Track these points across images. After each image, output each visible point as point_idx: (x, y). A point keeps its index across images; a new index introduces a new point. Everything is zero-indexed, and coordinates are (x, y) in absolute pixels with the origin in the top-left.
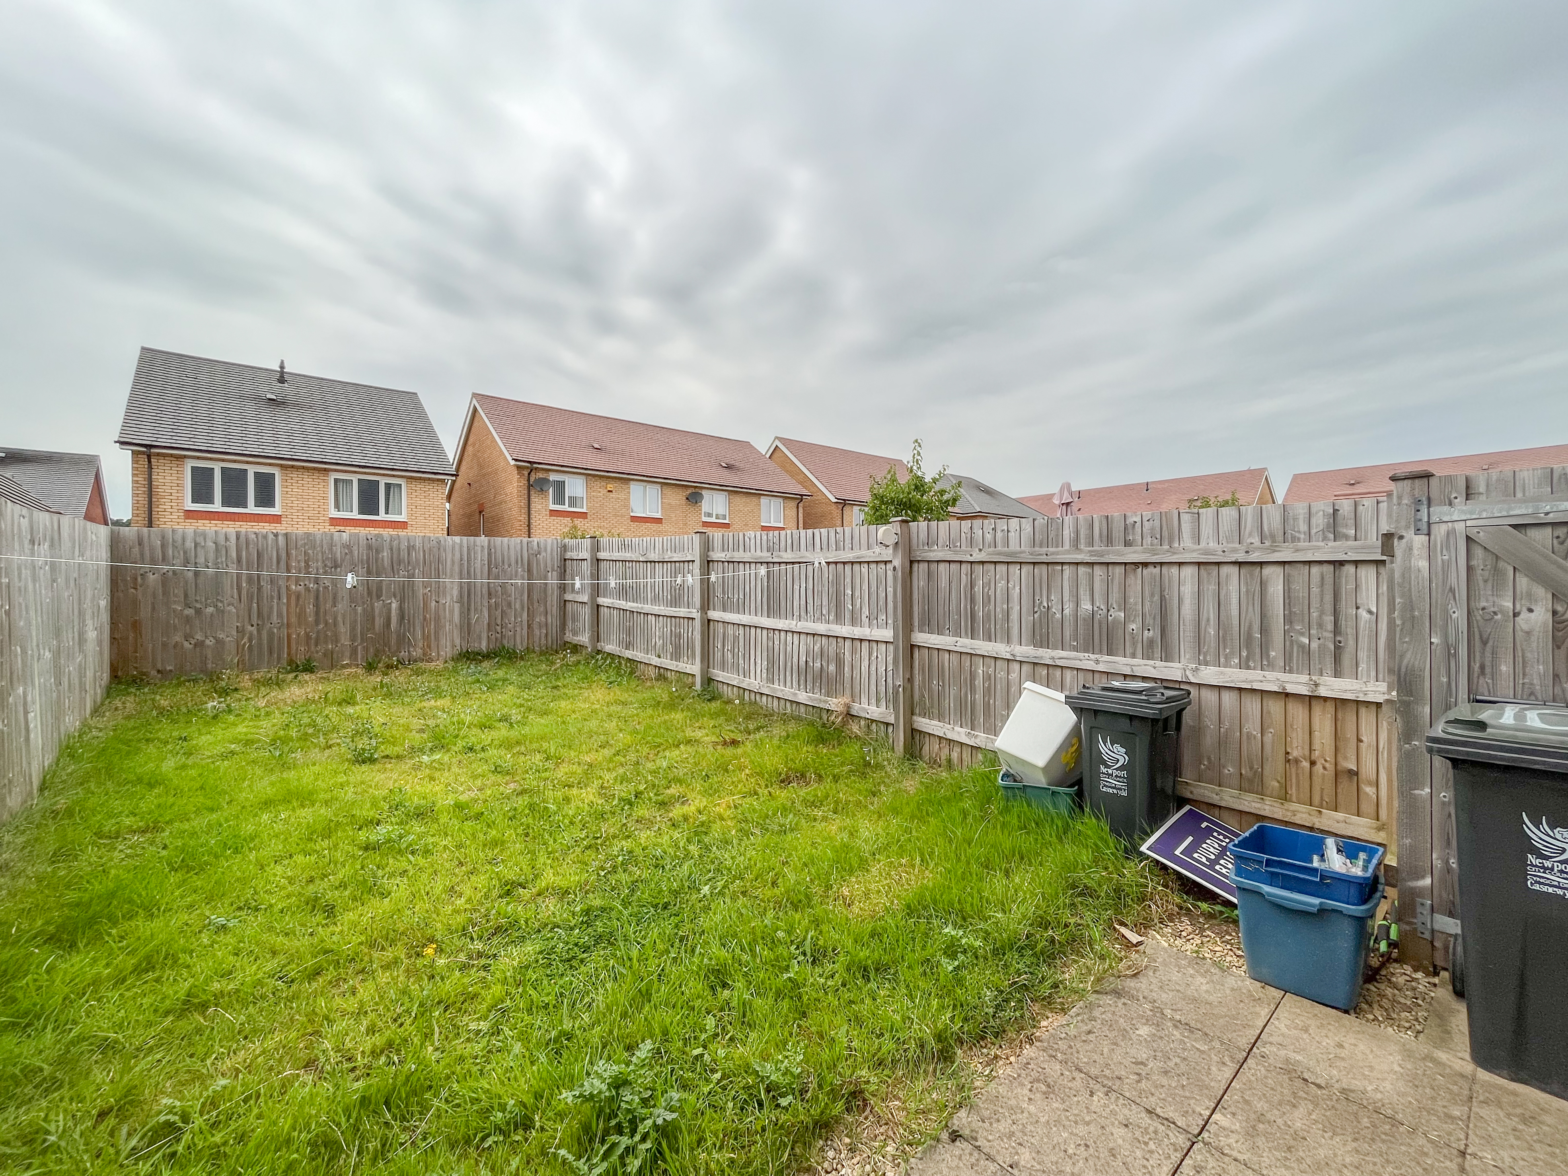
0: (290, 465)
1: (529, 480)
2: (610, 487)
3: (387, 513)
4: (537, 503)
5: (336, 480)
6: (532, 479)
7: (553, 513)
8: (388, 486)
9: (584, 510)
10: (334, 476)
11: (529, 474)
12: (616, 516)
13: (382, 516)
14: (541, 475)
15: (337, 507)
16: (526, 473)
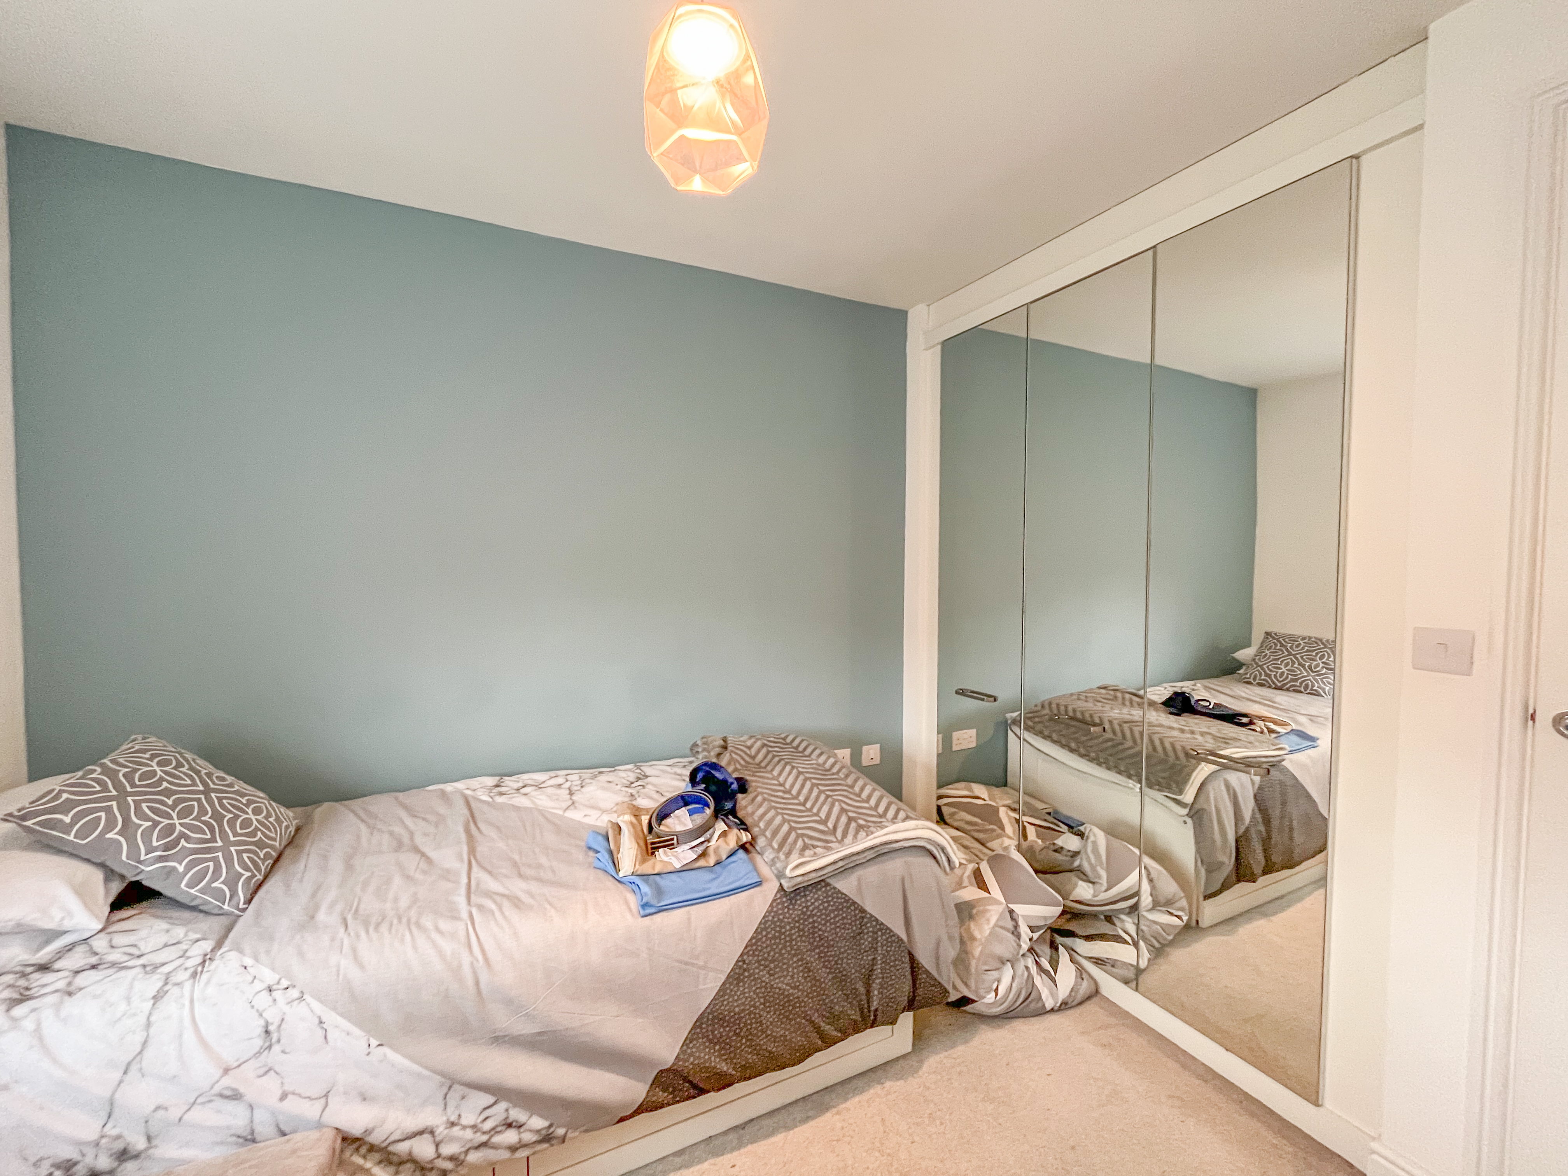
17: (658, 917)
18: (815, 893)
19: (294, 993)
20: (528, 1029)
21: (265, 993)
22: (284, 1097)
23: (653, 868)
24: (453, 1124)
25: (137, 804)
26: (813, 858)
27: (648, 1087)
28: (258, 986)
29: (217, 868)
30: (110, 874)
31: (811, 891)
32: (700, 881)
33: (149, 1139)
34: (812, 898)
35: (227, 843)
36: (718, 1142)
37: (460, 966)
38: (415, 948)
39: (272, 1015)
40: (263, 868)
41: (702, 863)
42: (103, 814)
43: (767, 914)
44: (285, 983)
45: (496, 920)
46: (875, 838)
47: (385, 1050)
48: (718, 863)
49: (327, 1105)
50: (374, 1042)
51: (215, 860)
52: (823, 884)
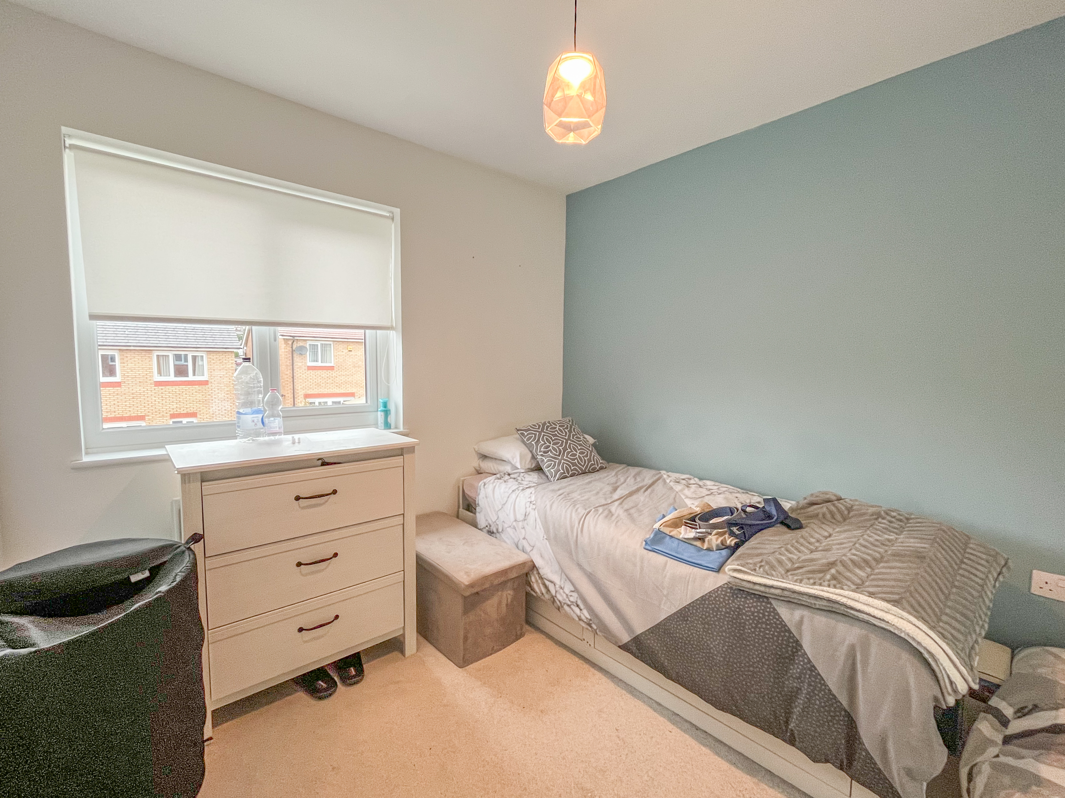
0: (124, 350)
1: (292, 347)
2: (350, 347)
3: (194, 374)
4: (298, 361)
5: (158, 356)
6: (294, 347)
7: (310, 368)
8: (194, 358)
9: (332, 365)
10: (156, 353)
11: (292, 344)
12: (354, 367)
13: (191, 378)
14: (301, 344)
15: (160, 373)
16: (290, 342)
17: (652, 554)
18: (756, 602)
19: (534, 507)
20: (589, 569)
21: (529, 503)
22: (524, 538)
23: (670, 532)
24: (561, 588)
25: (544, 435)
26: (750, 572)
27: (630, 639)
28: (530, 500)
29: (554, 465)
30: (534, 457)
31: (752, 598)
32: (688, 553)
33: (502, 530)
34: (750, 603)
35: (562, 459)
36: (678, 719)
37: (574, 526)
38: (566, 512)
39: (528, 510)
40: (570, 473)
41: (698, 544)
42: (534, 435)
43: (713, 592)
44: (534, 502)
45: (595, 516)
46: (823, 591)
47: (547, 541)
48: (709, 549)
49: (532, 550)
50: (545, 537)
51: (555, 462)
52: (765, 600)
